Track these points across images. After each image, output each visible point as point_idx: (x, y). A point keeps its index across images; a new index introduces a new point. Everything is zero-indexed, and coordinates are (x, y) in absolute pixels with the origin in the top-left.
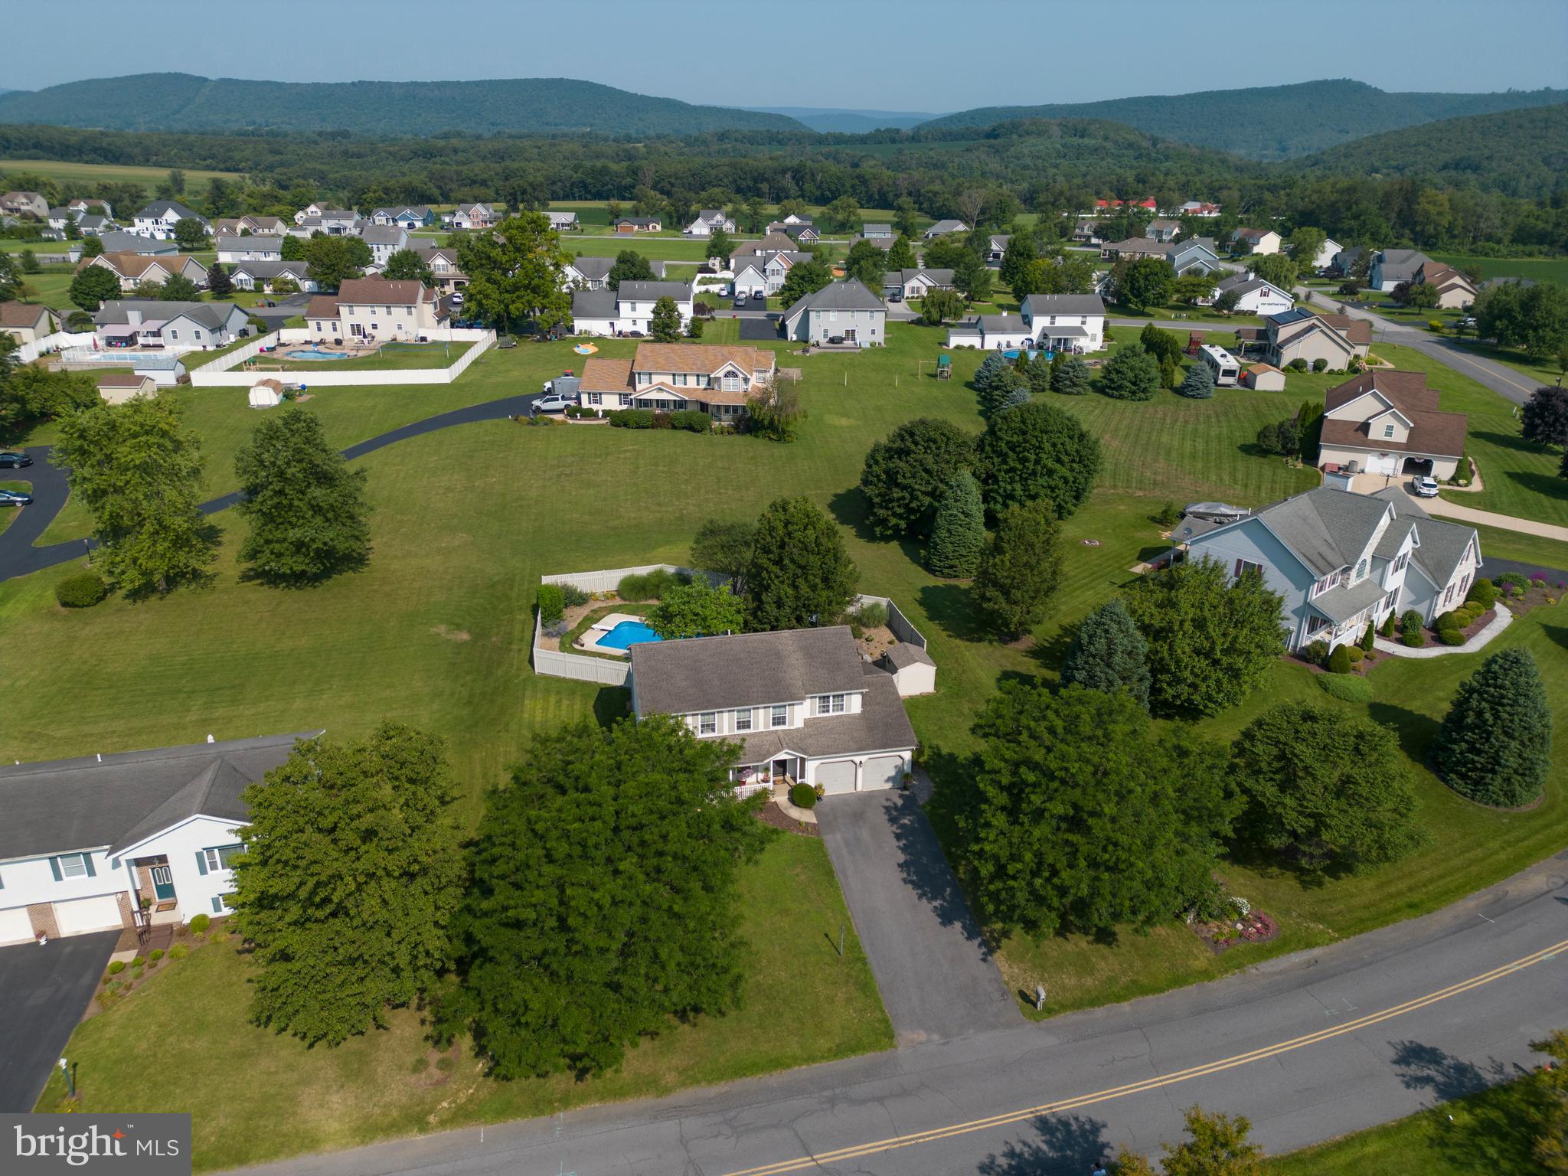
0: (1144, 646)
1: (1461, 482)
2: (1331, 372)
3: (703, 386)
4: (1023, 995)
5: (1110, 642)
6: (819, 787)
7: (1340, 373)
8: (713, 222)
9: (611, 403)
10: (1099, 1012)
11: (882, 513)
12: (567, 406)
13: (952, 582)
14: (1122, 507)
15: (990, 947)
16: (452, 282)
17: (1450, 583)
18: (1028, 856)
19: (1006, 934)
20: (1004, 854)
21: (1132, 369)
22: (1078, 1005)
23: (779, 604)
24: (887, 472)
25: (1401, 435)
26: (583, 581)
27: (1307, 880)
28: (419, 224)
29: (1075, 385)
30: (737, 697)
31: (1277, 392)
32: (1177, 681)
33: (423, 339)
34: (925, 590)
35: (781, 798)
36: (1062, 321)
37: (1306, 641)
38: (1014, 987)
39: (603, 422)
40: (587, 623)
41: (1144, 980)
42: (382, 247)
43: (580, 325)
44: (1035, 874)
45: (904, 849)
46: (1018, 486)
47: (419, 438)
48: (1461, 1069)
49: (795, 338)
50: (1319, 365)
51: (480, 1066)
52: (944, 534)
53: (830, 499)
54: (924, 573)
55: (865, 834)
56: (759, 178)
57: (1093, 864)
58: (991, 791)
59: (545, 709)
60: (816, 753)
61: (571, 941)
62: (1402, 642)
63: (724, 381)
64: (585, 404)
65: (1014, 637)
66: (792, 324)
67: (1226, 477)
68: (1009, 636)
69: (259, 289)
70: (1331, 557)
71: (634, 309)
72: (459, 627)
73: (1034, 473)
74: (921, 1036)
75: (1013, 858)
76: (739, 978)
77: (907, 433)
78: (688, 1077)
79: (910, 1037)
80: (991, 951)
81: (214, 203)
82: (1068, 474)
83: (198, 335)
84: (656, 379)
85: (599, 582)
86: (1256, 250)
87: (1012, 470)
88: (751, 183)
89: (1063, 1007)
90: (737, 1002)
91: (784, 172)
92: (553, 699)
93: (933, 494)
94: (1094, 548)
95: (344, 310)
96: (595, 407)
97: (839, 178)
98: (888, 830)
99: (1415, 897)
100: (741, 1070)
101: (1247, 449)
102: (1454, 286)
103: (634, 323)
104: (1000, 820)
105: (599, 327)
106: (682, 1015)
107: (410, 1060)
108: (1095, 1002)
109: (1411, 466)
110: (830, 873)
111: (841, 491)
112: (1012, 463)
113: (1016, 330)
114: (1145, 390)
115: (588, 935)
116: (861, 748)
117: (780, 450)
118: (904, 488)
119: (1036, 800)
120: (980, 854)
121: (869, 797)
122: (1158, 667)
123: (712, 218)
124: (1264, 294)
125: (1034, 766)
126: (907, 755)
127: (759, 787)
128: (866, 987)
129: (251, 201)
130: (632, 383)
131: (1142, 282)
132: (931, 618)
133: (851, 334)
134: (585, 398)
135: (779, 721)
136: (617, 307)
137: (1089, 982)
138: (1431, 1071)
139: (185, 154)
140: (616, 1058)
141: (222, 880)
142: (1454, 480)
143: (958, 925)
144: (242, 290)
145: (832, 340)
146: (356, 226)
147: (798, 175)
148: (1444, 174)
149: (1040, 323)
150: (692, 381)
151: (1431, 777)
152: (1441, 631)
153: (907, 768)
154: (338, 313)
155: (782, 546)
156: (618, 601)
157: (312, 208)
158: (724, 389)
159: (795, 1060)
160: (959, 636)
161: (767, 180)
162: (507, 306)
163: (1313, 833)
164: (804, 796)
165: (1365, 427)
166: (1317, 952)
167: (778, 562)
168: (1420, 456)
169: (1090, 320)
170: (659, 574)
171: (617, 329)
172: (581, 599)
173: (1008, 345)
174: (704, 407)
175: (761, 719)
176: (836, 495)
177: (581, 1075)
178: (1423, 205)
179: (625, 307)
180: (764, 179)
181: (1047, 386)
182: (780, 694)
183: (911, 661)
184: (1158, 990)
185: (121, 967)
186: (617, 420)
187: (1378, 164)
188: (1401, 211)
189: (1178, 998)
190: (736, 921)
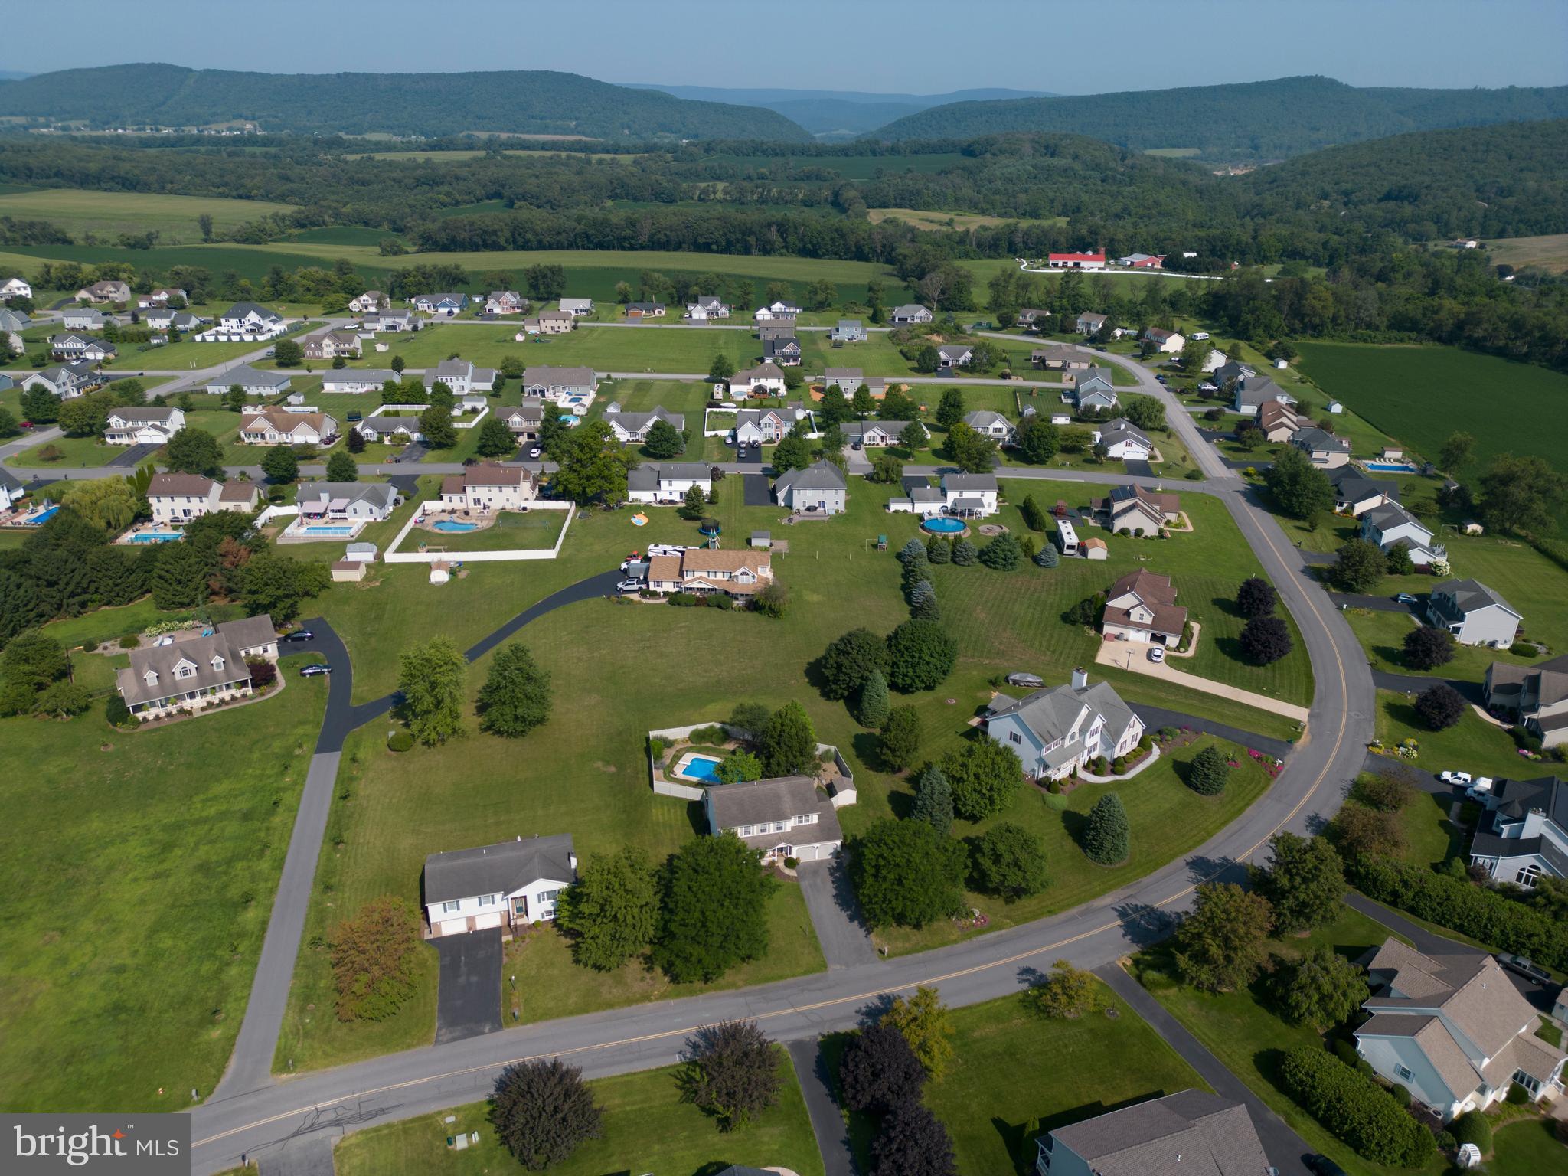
0: (948, 787)
1: (1182, 650)
2: (1146, 537)
3: (726, 578)
4: (880, 951)
5: (933, 788)
6: (798, 859)
7: (1151, 538)
8: (710, 308)
9: (669, 587)
10: (909, 957)
11: (834, 687)
12: (640, 589)
13: (871, 731)
14: (975, 673)
15: (869, 931)
16: (525, 434)
17: (1122, 740)
18: (880, 896)
19: (876, 926)
20: (872, 894)
21: (1003, 550)
22: (901, 954)
23: (779, 765)
24: (837, 663)
25: (1148, 620)
26: (671, 733)
27: (1009, 901)
28: (456, 311)
29: (966, 559)
30: (761, 819)
31: (1102, 561)
32: (964, 805)
33: (525, 509)
34: (857, 737)
35: (781, 864)
36: (967, 494)
37: (1042, 775)
38: (877, 947)
39: (664, 601)
40: (677, 758)
41: (930, 944)
42: (454, 379)
43: (633, 495)
44: (884, 902)
45: (836, 888)
46: (910, 670)
47: (551, 615)
48: (1042, 976)
49: (783, 504)
50: (1139, 532)
51: (667, 979)
52: (867, 705)
53: (805, 666)
54: (856, 724)
55: (819, 881)
56: (747, 231)
57: (904, 898)
58: (868, 868)
59: (663, 814)
60: (796, 844)
61: (707, 931)
62: (1094, 773)
63: (740, 577)
64: (652, 588)
65: (900, 770)
66: (781, 495)
67: (1044, 644)
68: (896, 770)
69: (380, 441)
70: (1054, 733)
71: (670, 485)
72: (608, 763)
73: (919, 664)
74: (838, 967)
75: (876, 895)
76: (767, 945)
77: (847, 640)
78: (747, 983)
79: (834, 968)
80: (869, 933)
81: (274, 286)
82: (938, 663)
83: (371, 511)
84: (697, 574)
85: (679, 733)
86: (1163, 348)
87: (906, 661)
88: (739, 236)
89: (896, 955)
90: (765, 954)
91: (769, 225)
92: (666, 808)
93: (862, 678)
94: (952, 705)
95: (469, 489)
96: (658, 590)
97: (820, 233)
98: (829, 879)
99: (1052, 908)
100: (767, 980)
101: (1066, 618)
102: (1282, 425)
103: (671, 493)
104: (870, 880)
105: (646, 497)
106: (743, 960)
107: (639, 977)
108: (908, 953)
109: (1154, 638)
110: (803, 900)
111: (812, 660)
112: (906, 657)
113: (936, 500)
114: (1012, 564)
115: (714, 928)
116: (817, 841)
117: (775, 625)
118: (845, 674)
119: (884, 872)
120: (863, 894)
121: (820, 863)
122: (956, 798)
123: (709, 304)
124: (1129, 445)
125: (884, 859)
126: (839, 843)
127: (771, 859)
128: (817, 948)
129: (304, 282)
130: (681, 574)
131: (1036, 440)
132: (858, 757)
133: (822, 504)
134: (651, 584)
135: (779, 828)
136: (659, 483)
137: (907, 945)
138: (1030, 977)
139: (198, 181)
140: (722, 974)
141: (548, 905)
142: (1177, 649)
143: (856, 922)
144: (369, 441)
145: (808, 509)
146: (409, 322)
147: (783, 228)
148: (1383, 205)
149: (952, 496)
150: (720, 576)
151: (1079, 850)
152: (1117, 766)
153: (839, 849)
154: (464, 490)
155: (780, 736)
156: (690, 744)
157: (365, 297)
158: (740, 582)
159: (787, 977)
160: (871, 768)
161: (754, 233)
162: (584, 488)
163: (1002, 882)
164: (791, 863)
165: (1127, 613)
166: (1003, 931)
167: (778, 743)
168: (1159, 633)
169: (987, 493)
170: (712, 727)
171: (659, 498)
172: (668, 744)
173: (930, 514)
174: (727, 593)
175: (771, 828)
176: (809, 664)
177: (706, 983)
178: (1310, 301)
179: (664, 483)
180: (750, 232)
181: (949, 559)
182: (780, 816)
183: (844, 788)
184: (934, 948)
185: (507, 943)
186: (674, 599)
187: (1328, 188)
188: (1292, 304)
189: (941, 951)
190: (765, 923)
